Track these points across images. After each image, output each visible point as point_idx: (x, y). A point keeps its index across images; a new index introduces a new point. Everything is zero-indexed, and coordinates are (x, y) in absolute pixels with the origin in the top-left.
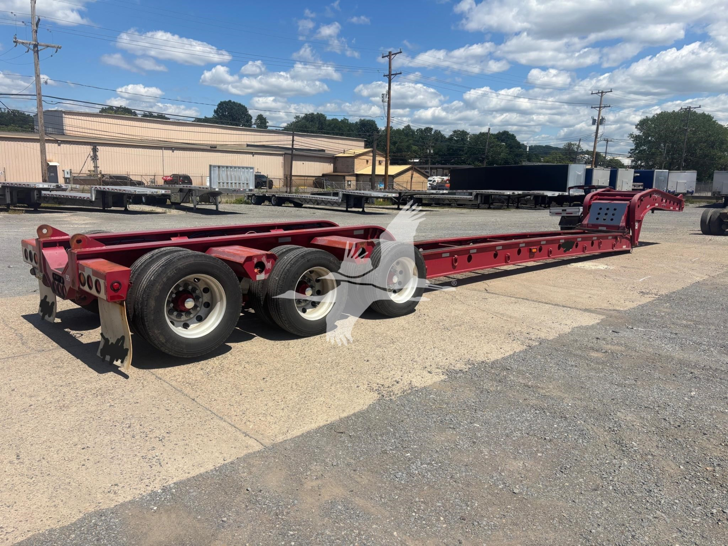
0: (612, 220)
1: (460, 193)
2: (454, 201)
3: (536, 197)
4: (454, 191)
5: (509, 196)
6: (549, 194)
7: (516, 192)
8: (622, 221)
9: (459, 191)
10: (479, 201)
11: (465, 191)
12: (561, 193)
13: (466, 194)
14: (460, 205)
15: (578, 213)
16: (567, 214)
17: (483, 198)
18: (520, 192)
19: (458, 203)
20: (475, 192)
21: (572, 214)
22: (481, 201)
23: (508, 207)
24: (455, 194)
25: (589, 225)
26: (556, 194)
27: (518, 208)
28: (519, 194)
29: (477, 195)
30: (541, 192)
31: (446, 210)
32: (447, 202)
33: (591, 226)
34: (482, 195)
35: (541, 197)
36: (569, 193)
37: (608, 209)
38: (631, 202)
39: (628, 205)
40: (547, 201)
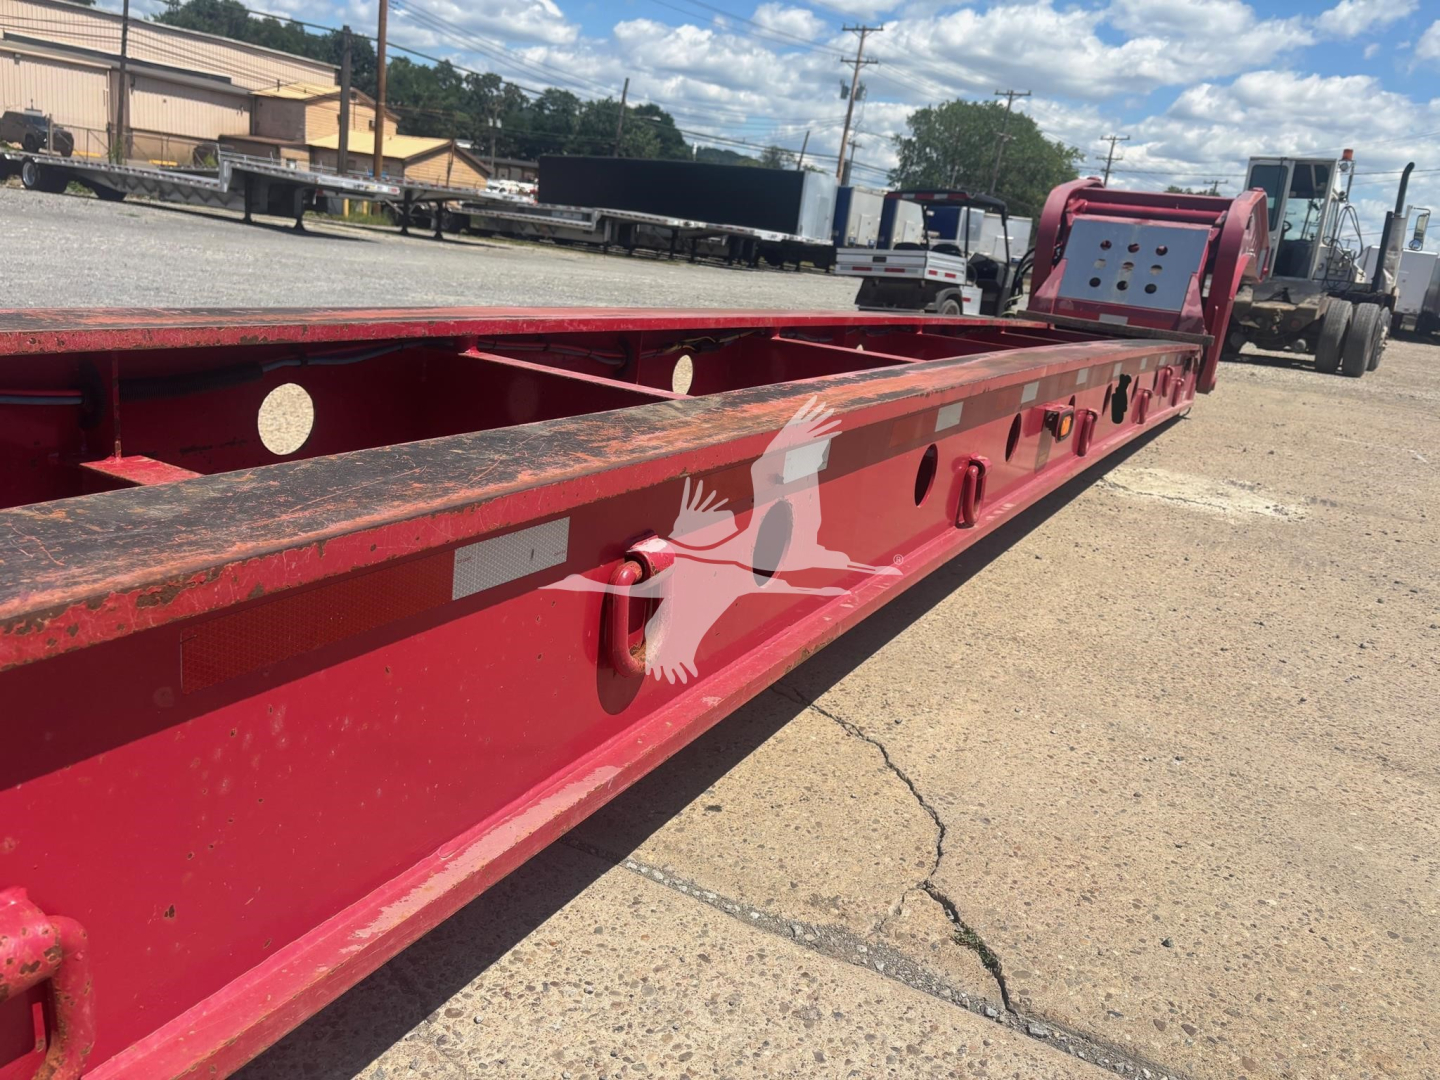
0: (1150, 289)
1: (562, 213)
2: (545, 229)
3: (733, 239)
4: (549, 206)
5: (675, 229)
6: (765, 235)
7: (693, 224)
8: (1189, 297)
9: (560, 207)
10: (607, 236)
11: (573, 208)
12: (788, 236)
13: (575, 216)
14: (563, 240)
15: (920, 270)
16: (887, 270)
17: (617, 228)
18: (702, 225)
19: (558, 235)
20: (597, 213)
21: (902, 271)
22: (612, 236)
23: (671, 259)
24: (548, 213)
25: (1062, 305)
26: (779, 236)
27: (691, 261)
28: (699, 229)
29: (602, 220)
30: (748, 230)
31: (527, 249)
32: (531, 231)
33: (1071, 307)
34: (614, 220)
35: (742, 243)
36: (803, 237)
37: (1133, 249)
38: (1221, 226)
39: (1210, 237)
40: (754, 253)
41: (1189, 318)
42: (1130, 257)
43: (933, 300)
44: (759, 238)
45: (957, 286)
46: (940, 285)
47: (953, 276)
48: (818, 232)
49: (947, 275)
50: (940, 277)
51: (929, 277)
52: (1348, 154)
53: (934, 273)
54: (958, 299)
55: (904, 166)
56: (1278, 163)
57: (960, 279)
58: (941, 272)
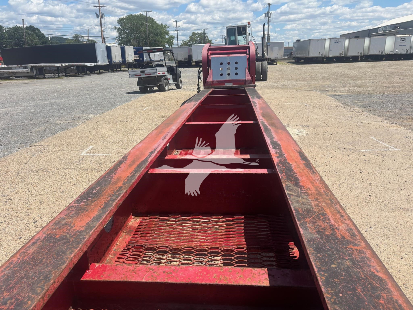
0: (236, 74)
1: (15, 67)
2: (12, 74)
3: (78, 67)
4: (10, 66)
5: (58, 67)
6: (88, 64)
7: (64, 65)
8: (247, 75)
9: (14, 66)
10: (35, 73)
11: (19, 66)
12: (95, 64)
13: (21, 68)
14: (18, 76)
15: (156, 73)
16: (146, 75)
17: (38, 70)
18: (67, 64)
19: (16, 75)
20: (29, 66)
21: (150, 74)
22: (37, 73)
23: (59, 77)
24: (11, 68)
25: (214, 82)
26: (93, 64)
27: (66, 76)
28: (66, 66)
29: (32, 68)
30: (83, 64)
31: (8, 82)
32: (6, 75)
33: (217, 83)
34: (36, 67)
35: (81, 67)
36: (100, 63)
37: (229, 63)
38: (249, 54)
39: (248, 57)
40: (85, 71)
41: (248, 80)
42: (228, 66)
43: (161, 81)
44: (87, 66)
45: (166, 76)
46: (162, 77)
47: (164, 73)
48: (104, 61)
49: (163, 73)
50: (161, 74)
51: (159, 75)
52: (249, 23)
53: (159, 73)
54: (167, 79)
55: (120, 35)
56: (233, 27)
57: (166, 74)
58: (161, 73)
